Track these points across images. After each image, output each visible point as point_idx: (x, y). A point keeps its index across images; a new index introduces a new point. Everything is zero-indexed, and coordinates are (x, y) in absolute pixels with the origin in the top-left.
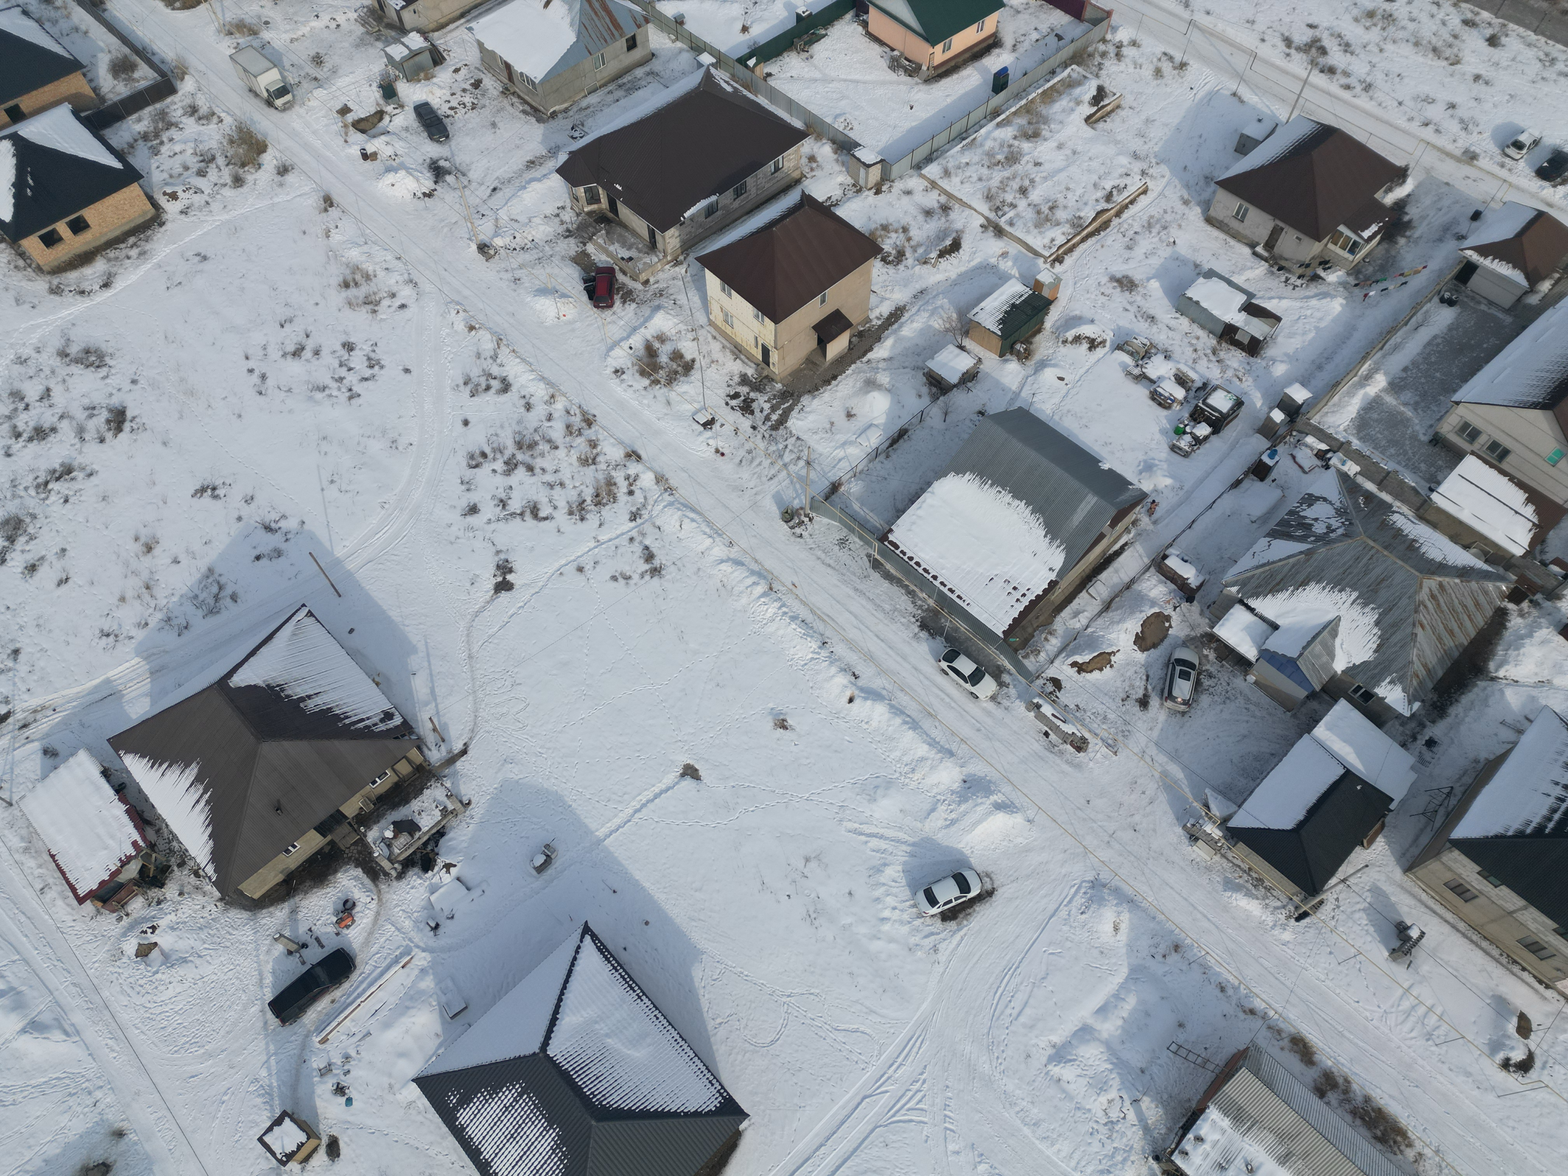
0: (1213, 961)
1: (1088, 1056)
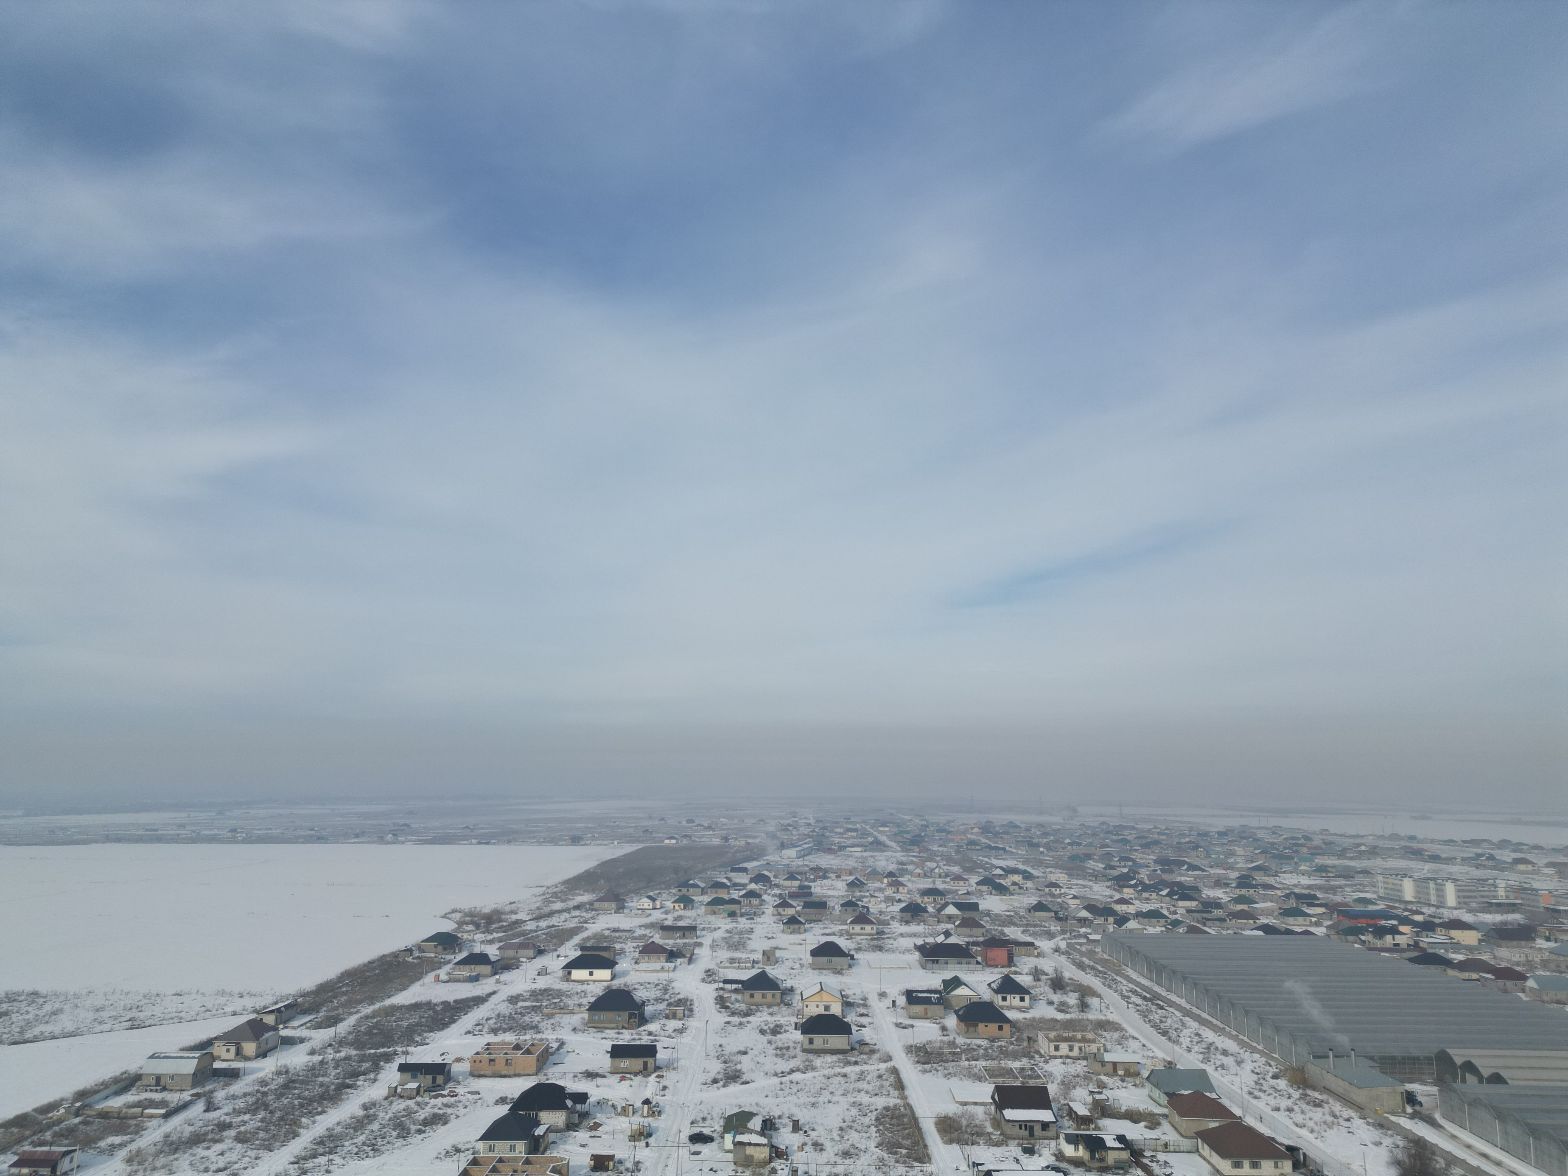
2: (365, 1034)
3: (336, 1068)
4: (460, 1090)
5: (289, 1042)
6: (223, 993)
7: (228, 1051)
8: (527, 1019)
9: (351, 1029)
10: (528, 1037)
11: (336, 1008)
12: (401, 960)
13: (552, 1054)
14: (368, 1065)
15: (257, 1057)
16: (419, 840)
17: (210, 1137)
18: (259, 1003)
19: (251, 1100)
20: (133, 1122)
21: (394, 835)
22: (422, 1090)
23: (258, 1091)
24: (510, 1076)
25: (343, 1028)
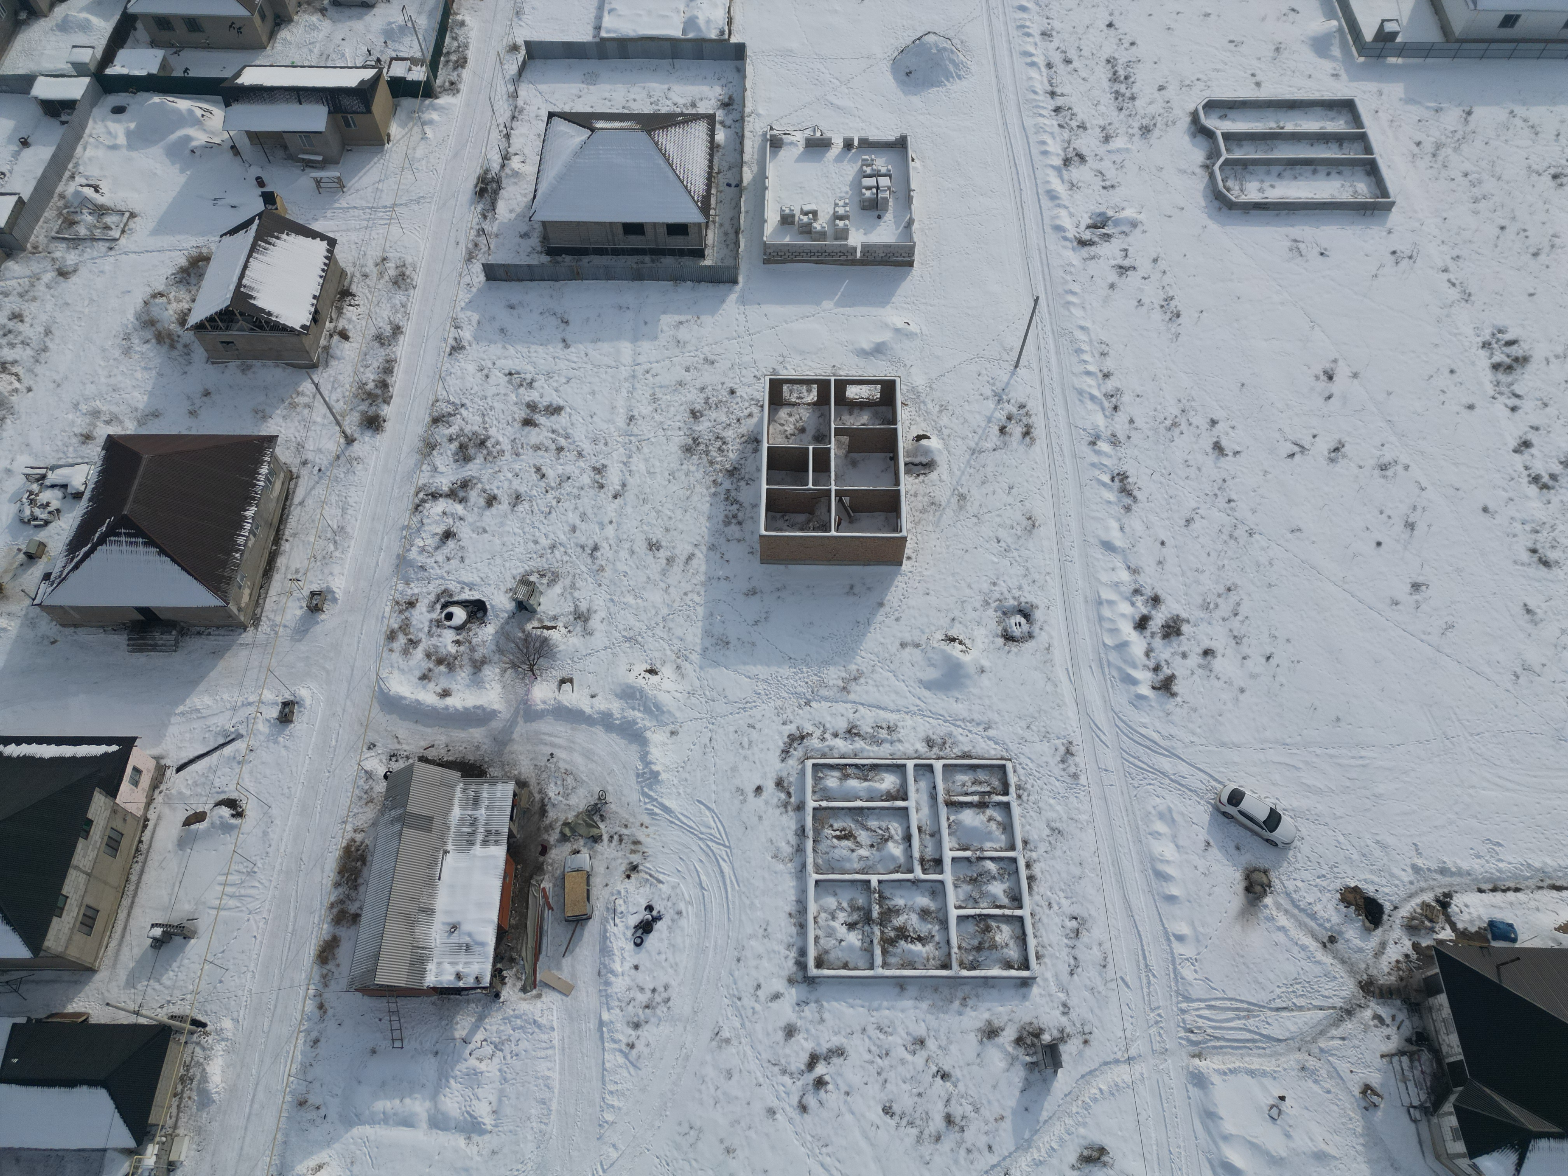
0: (294, 1066)
1: (456, 1105)
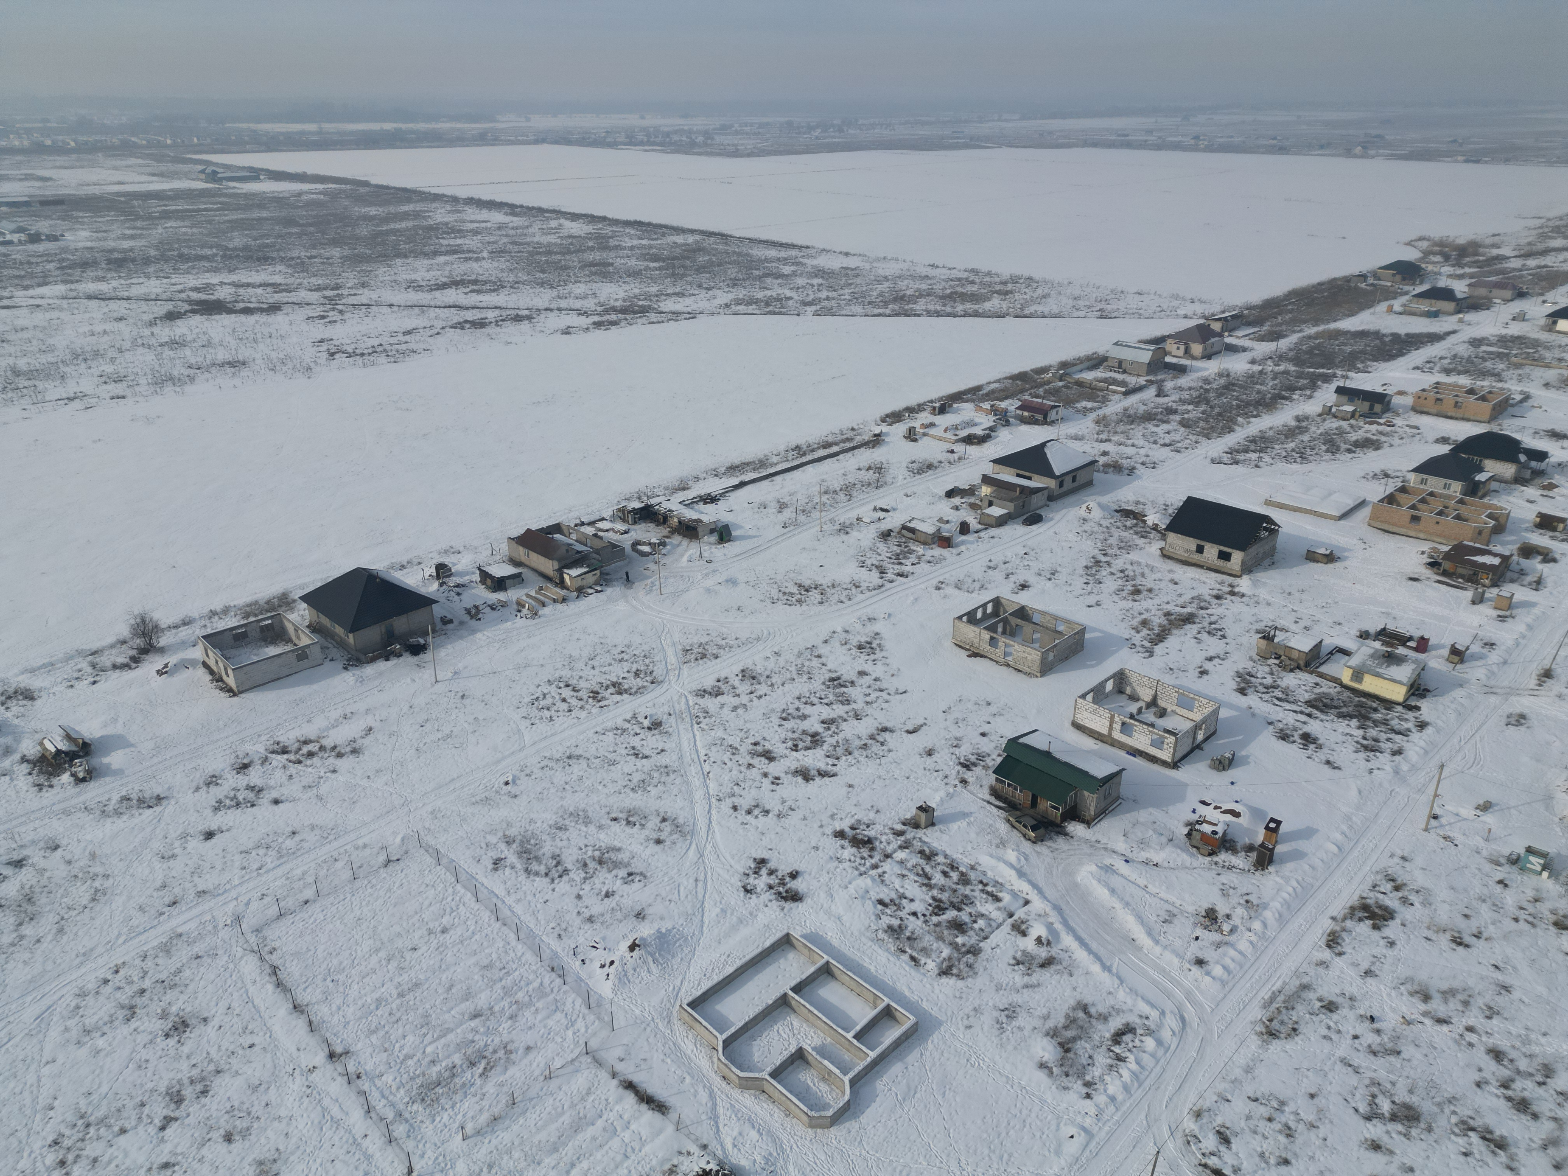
2: (1306, 353)
3: (1274, 379)
4: (1398, 421)
5: (1232, 349)
6: (1176, 297)
7: (1178, 348)
8: (1489, 365)
9: (1292, 346)
10: (1486, 383)
11: (1280, 325)
12: (1353, 285)
13: (1513, 406)
14: (1305, 382)
15: (1202, 358)
16: (1392, 155)
17: (1159, 417)
18: (1209, 310)
19: (1195, 394)
20: (1101, 394)
21: (1364, 148)
22: (1357, 414)
23: (1201, 387)
24: (1457, 419)
25: (1284, 344)
